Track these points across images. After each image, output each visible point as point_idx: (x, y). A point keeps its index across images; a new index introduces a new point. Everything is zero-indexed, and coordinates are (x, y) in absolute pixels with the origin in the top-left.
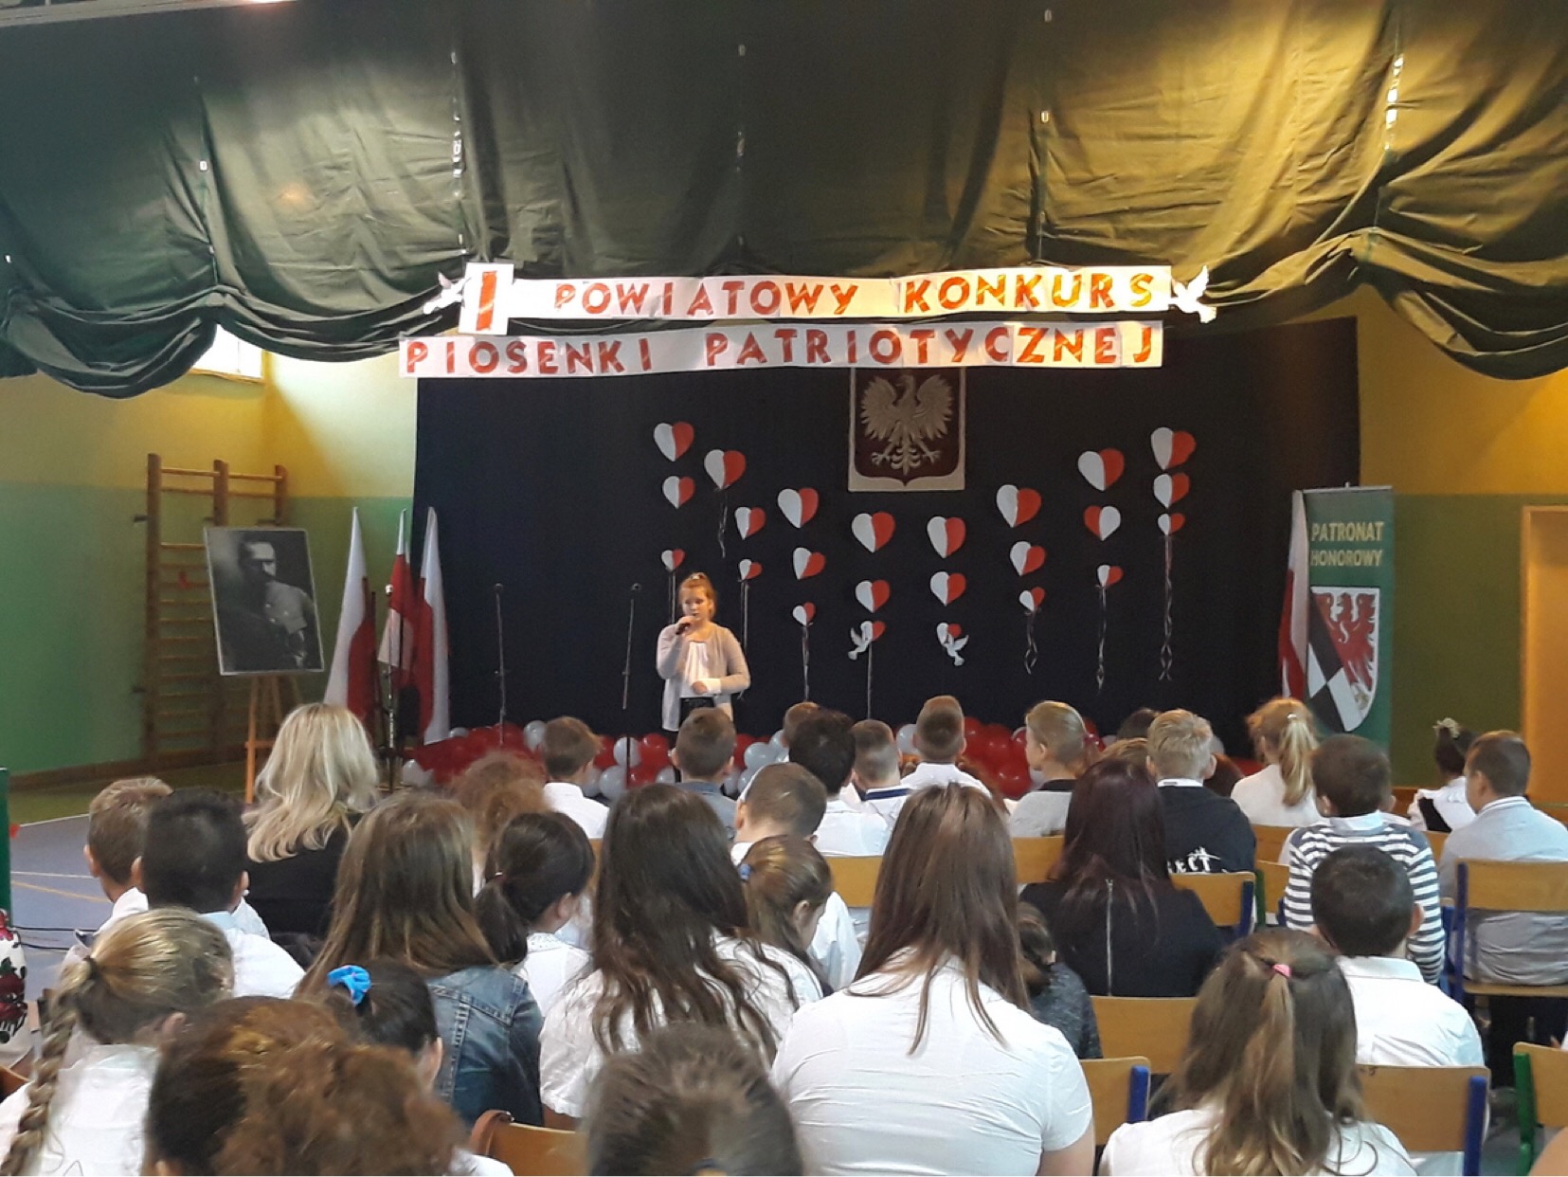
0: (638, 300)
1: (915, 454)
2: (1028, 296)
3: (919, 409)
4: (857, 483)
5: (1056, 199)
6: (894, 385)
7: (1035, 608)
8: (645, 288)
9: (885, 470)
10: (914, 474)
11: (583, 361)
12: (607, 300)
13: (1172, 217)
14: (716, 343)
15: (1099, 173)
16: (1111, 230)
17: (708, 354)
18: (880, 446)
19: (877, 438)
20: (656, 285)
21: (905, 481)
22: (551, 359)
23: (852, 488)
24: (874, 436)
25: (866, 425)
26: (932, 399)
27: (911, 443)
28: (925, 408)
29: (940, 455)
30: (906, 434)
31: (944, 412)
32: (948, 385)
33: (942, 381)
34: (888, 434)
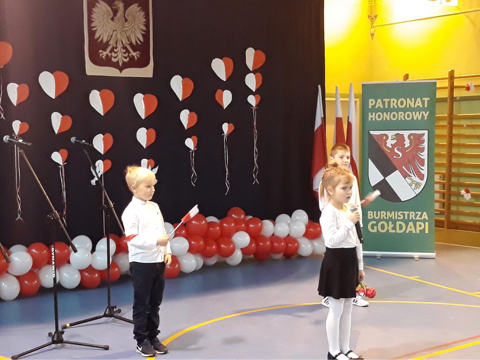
1: (125, 53)
3: (127, 24)
4: (91, 69)
6: (111, 8)
7: (194, 148)
9: (107, 62)
10: (126, 66)
18: (105, 46)
19: (102, 40)
21: (121, 70)
23: (88, 72)
24: (100, 39)
25: (95, 31)
26: (134, 19)
27: (122, 46)
28: (130, 24)
29: (140, 54)
30: (119, 40)
31: (141, 28)
32: (143, 11)
33: (139, 8)
34: (109, 39)
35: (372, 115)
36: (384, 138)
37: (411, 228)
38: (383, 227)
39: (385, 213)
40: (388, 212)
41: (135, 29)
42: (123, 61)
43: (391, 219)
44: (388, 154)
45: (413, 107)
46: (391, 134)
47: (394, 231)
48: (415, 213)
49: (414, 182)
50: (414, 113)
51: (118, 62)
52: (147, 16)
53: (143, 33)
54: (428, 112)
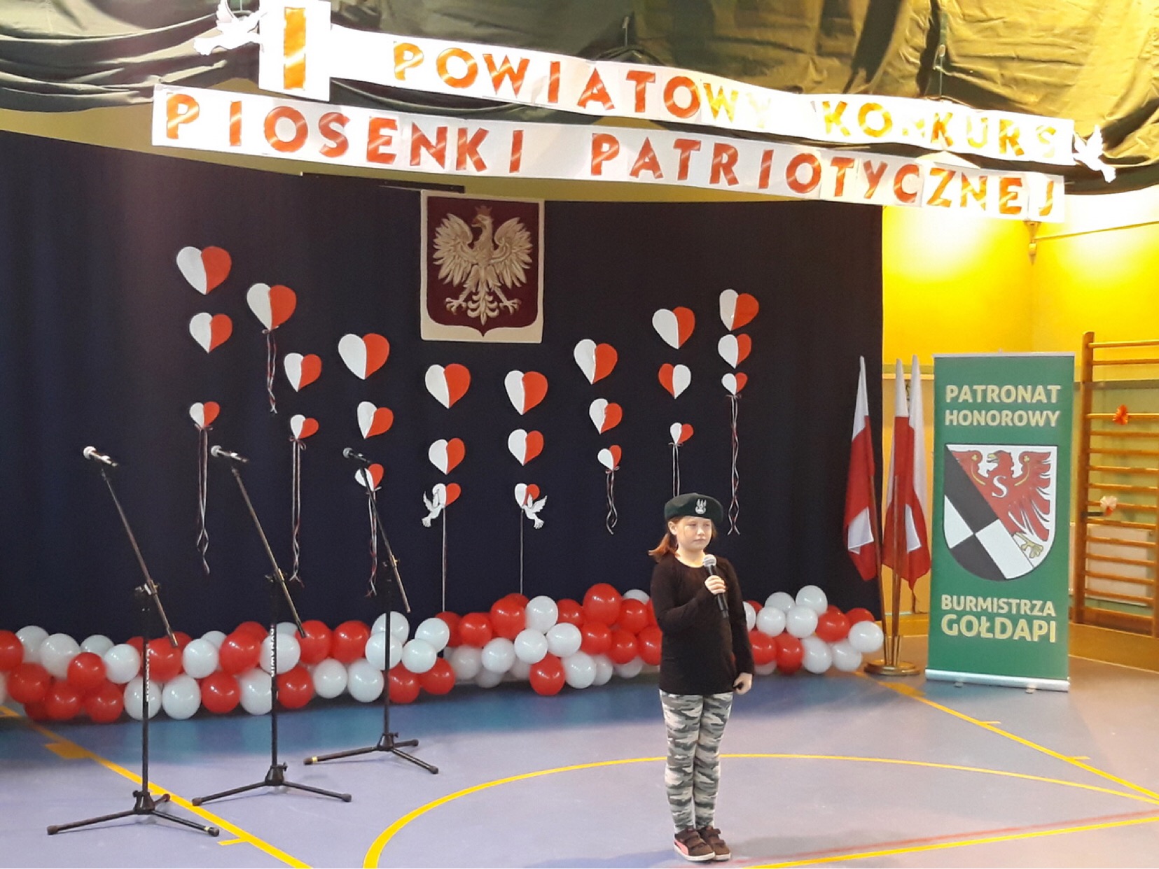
0: (517, 77)
1: (492, 302)
2: (943, 134)
3: (497, 253)
4: (430, 330)
5: (956, 33)
6: (470, 226)
7: (615, 467)
8: (524, 64)
9: (461, 318)
10: (492, 323)
11: (433, 150)
12: (472, 73)
13: (1049, 73)
14: (606, 147)
15: (992, 14)
16: (999, 76)
17: (593, 160)
18: (456, 291)
19: (452, 281)
20: (540, 60)
21: (483, 330)
22: (388, 142)
23: (425, 336)
24: (448, 280)
25: (440, 267)
26: (510, 243)
27: (487, 290)
28: (503, 253)
29: (518, 304)
30: (483, 279)
31: (522, 258)
32: (527, 230)
33: (521, 225)
34: (463, 279)
35: (952, 414)
36: (975, 458)
37: (1022, 630)
38: (969, 626)
39: (974, 600)
40: (980, 599)
41: (511, 260)
42: (488, 317)
43: (984, 612)
44: (981, 490)
45: (1029, 401)
46: (987, 450)
47: (990, 635)
48: (1031, 602)
49: (1029, 543)
50: (1030, 413)
51: (478, 318)
52: (534, 240)
53: (527, 267)
54: (1058, 413)
